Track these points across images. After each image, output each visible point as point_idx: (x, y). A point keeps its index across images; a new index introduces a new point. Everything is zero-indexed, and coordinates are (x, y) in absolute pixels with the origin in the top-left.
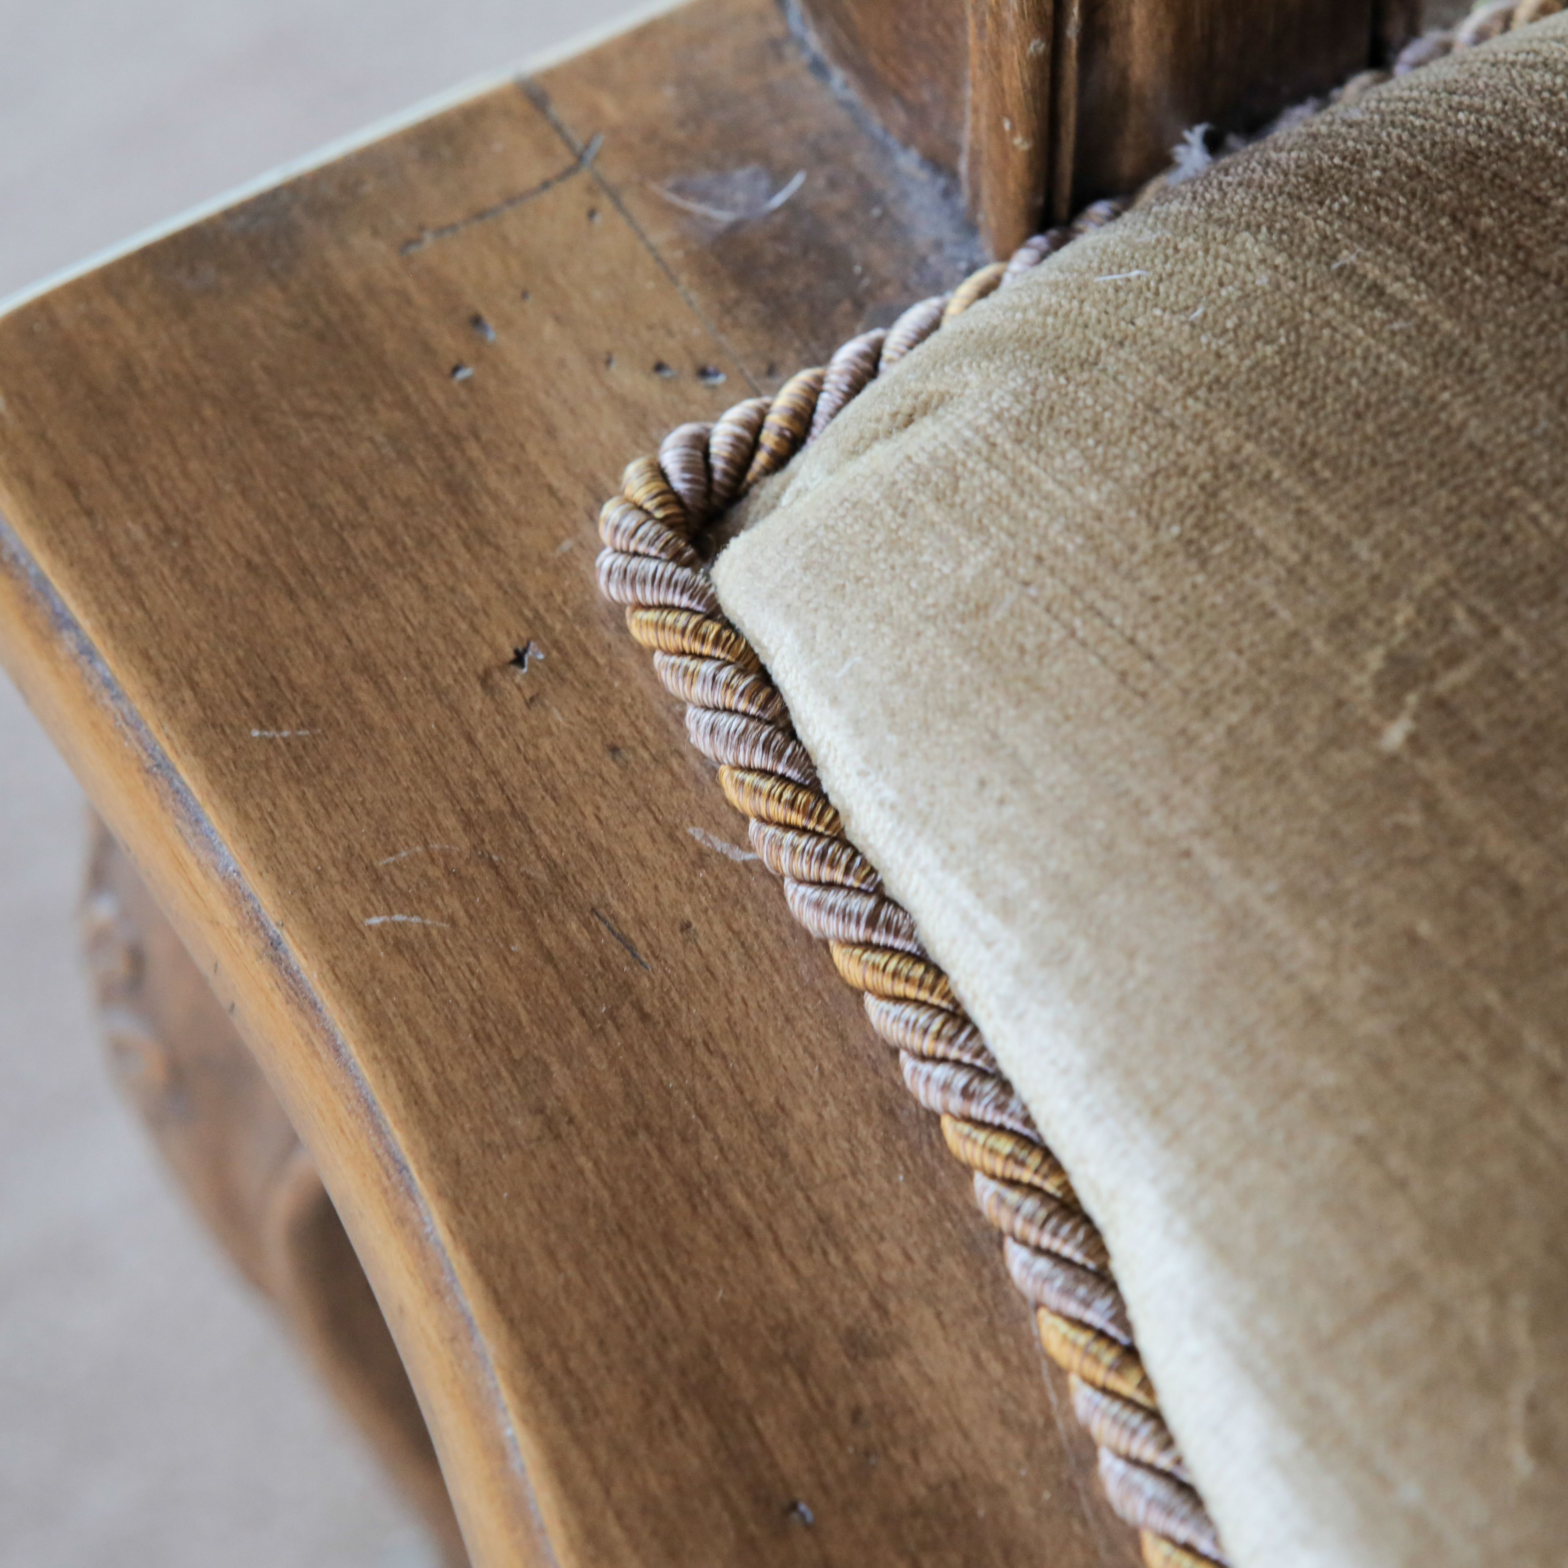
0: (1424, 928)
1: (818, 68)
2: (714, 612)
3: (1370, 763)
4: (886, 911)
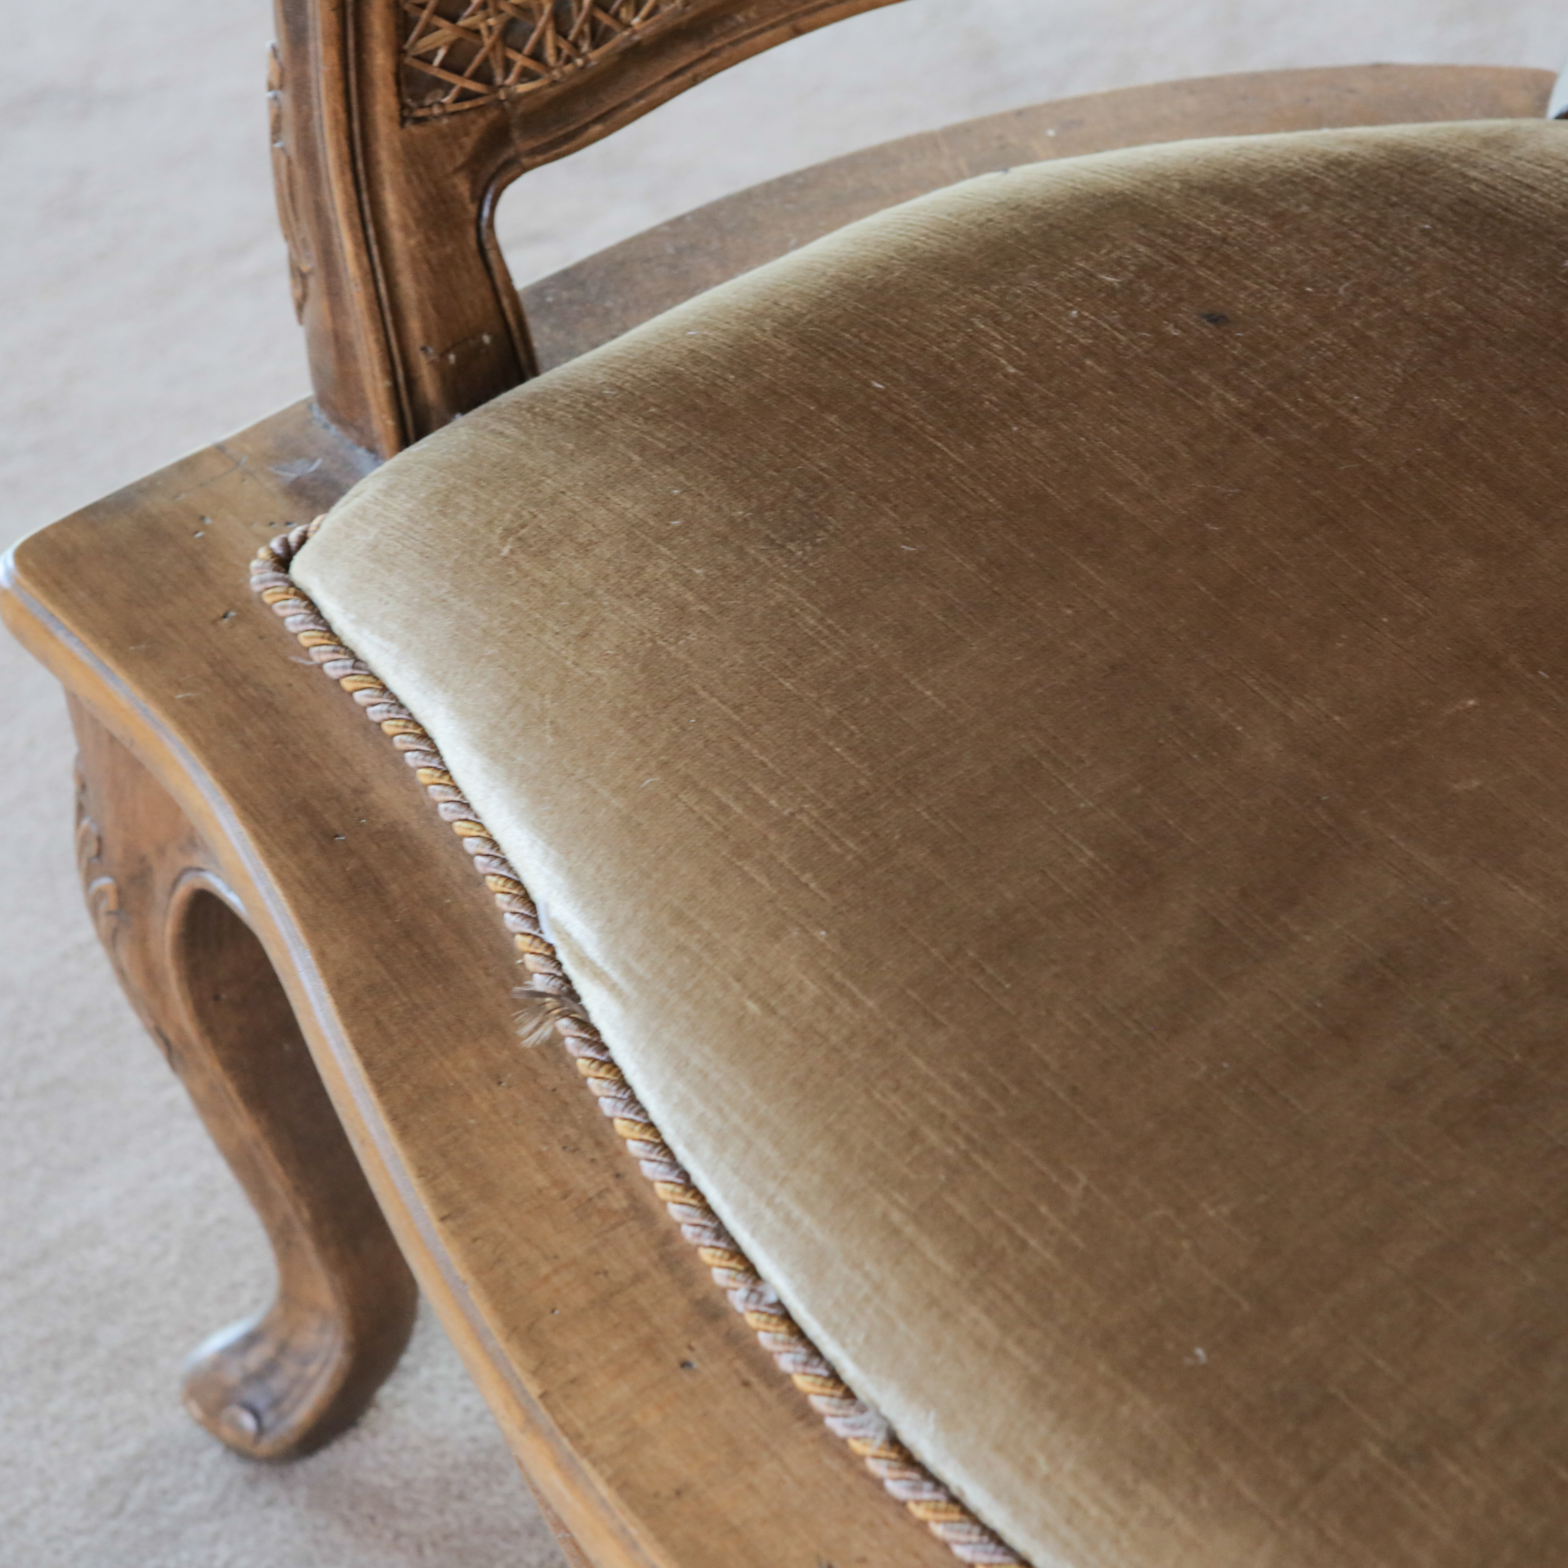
0: (517, 602)
1: (326, 426)
2: (292, 585)
3: (498, 560)
4: (358, 664)
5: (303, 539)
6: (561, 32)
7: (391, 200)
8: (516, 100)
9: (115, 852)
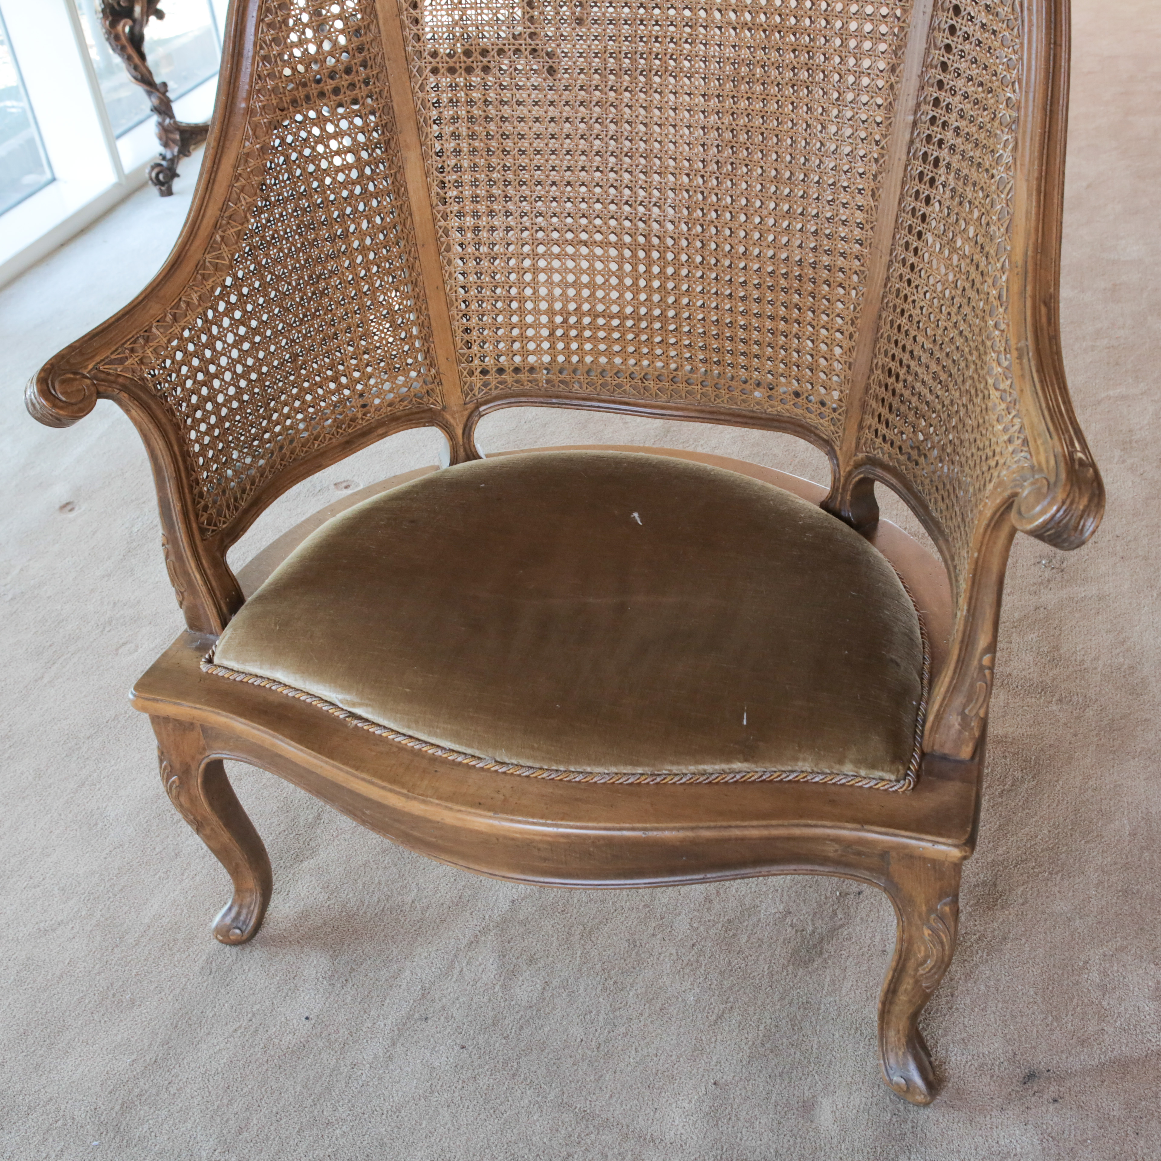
0: (288, 637)
2: (216, 665)
3: (276, 631)
5: (213, 653)
6: (229, 509)
7: (204, 562)
8: (223, 529)
9: (177, 766)
